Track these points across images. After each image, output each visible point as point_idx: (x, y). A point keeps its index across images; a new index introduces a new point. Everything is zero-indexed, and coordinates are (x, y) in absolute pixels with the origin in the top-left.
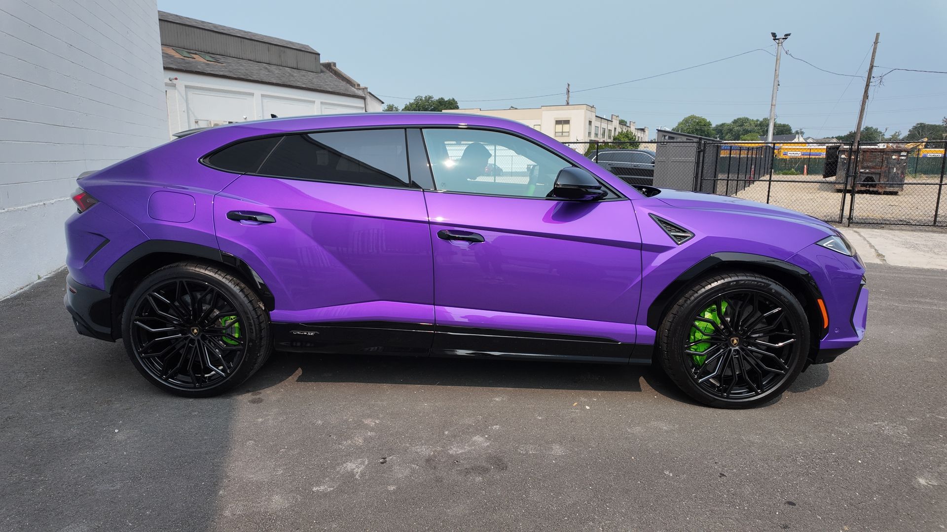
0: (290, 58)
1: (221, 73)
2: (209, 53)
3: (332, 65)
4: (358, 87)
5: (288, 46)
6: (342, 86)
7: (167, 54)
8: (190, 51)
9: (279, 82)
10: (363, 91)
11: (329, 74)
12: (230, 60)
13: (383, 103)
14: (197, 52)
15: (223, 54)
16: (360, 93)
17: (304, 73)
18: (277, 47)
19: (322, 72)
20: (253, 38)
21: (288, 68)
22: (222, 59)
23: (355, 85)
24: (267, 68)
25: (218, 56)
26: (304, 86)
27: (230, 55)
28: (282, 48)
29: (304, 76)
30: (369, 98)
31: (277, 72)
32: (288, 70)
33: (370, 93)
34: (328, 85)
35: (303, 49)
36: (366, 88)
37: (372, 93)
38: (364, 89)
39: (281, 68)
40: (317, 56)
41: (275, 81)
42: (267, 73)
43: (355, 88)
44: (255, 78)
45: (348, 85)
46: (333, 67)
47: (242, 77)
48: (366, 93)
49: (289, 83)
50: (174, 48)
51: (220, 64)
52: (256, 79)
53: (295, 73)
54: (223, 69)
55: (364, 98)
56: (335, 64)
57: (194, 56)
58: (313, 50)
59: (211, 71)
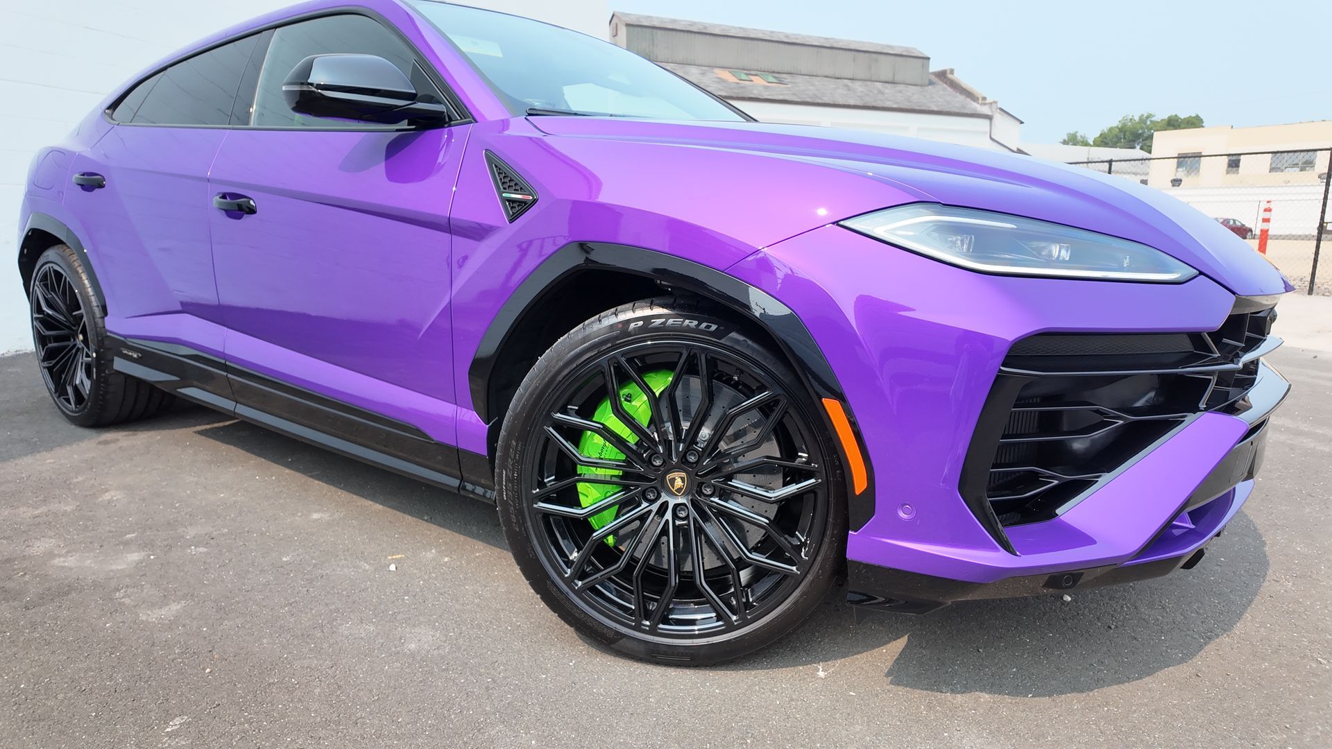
0: (884, 69)
1: (781, 97)
2: (774, 72)
3: (948, 72)
4: (983, 102)
5: (885, 51)
6: (958, 101)
7: (719, 78)
8: (749, 71)
9: (859, 103)
10: (991, 107)
11: (941, 86)
12: (799, 79)
13: (1022, 123)
14: (758, 73)
15: (793, 71)
16: (985, 110)
17: (901, 87)
18: (867, 55)
19: (931, 83)
20: (835, 45)
21: (878, 83)
22: (788, 78)
23: (978, 99)
24: (847, 86)
25: (784, 76)
26: (895, 106)
27: (800, 71)
28: (874, 56)
29: (900, 92)
30: (998, 117)
31: (860, 89)
32: (879, 85)
33: (1001, 109)
34: (934, 102)
35: (904, 54)
36: (995, 102)
37: (1004, 109)
38: (991, 103)
39: (869, 83)
40: (925, 61)
41: (852, 102)
42: (845, 93)
43: (978, 103)
44: (826, 100)
45: (968, 100)
46: (950, 76)
47: (809, 100)
48: (994, 110)
49: (874, 104)
50: (730, 70)
51: (784, 85)
52: (827, 102)
53: (888, 90)
54: (785, 92)
55: (989, 118)
56: (952, 71)
57: (752, 78)
58: (922, 53)
59: (768, 95)
